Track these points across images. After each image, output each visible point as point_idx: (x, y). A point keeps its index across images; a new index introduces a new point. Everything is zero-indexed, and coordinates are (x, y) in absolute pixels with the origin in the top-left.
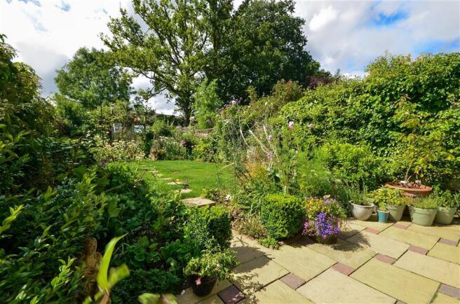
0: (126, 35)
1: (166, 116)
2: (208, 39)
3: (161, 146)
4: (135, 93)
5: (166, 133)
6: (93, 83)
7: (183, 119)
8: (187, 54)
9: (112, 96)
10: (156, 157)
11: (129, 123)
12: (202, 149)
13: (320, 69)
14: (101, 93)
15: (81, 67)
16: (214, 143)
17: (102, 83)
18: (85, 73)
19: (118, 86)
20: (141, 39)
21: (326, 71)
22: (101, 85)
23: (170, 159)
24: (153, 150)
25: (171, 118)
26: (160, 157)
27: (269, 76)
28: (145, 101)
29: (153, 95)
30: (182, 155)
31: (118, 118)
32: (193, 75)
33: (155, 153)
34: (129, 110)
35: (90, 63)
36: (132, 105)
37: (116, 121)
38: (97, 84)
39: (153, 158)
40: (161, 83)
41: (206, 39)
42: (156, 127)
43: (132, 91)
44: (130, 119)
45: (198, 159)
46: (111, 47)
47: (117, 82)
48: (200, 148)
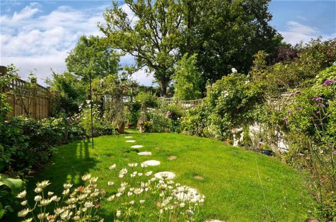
0: (116, 23)
1: (146, 87)
2: (182, 21)
3: (148, 119)
4: (122, 69)
5: (151, 104)
6: (91, 62)
7: (160, 89)
8: (164, 35)
9: (105, 72)
10: (143, 129)
11: (118, 94)
12: (189, 121)
13: (282, 41)
14: (97, 70)
15: (83, 50)
16: (202, 116)
17: (98, 62)
18: (85, 54)
19: (109, 64)
20: (128, 25)
21: (287, 43)
22: (97, 64)
23: (156, 132)
24: (140, 122)
25: (151, 89)
26: (147, 129)
27: (237, 49)
28: (129, 75)
29: (136, 70)
30: (168, 127)
31: (108, 91)
32: (168, 52)
33: (142, 125)
34: (117, 83)
35: (89, 47)
36: (120, 79)
37: (107, 93)
38: (94, 63)
39: (140, 131)
40: (142, 60)
41: (180, 21)
42: (141, 98)
43: (120, 67)
44: (119, 91)
45: (184, 132)
46: (105, 32)
47: (108, 61)
48: (187, 120)
